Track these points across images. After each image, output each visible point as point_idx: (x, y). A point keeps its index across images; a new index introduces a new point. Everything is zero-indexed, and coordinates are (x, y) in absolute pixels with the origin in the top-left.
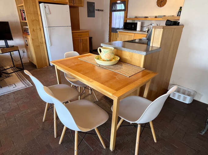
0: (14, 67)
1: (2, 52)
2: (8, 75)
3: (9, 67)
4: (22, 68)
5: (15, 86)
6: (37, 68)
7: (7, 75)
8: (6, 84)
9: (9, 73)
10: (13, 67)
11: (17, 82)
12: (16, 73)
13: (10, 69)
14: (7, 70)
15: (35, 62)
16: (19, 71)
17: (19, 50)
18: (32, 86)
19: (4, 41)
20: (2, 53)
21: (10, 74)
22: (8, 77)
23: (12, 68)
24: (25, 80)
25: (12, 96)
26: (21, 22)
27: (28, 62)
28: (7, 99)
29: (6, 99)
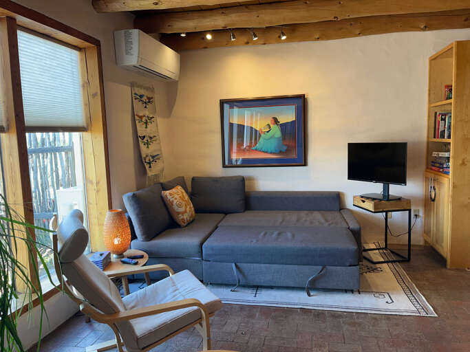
0: (386, 248)
1: (375, 209)
2: (373, 266)
3: (373, 246)
4: (407, 257)
5: (390, 301)
6: (448, 267)
7: (370, 265)
8: (369, 286)
9: (375, 260)
10: (382, 249)
11: (394, 289)
12: (390, 264)
13: (377, 251)
14: (369, 252)
15: (445, 249)
16: (399, 261)
17: (410, 211)
18: (436, 316)
19: (382, 184)
20: (374, 212)
21: (378, 266)
22: (374, 270)
23: (381, 251)
24: (416, 293)
25: (384, 325)
26: (428, 142)
27: (422, 243)
28: (373, 326)
29: (371, 328)
